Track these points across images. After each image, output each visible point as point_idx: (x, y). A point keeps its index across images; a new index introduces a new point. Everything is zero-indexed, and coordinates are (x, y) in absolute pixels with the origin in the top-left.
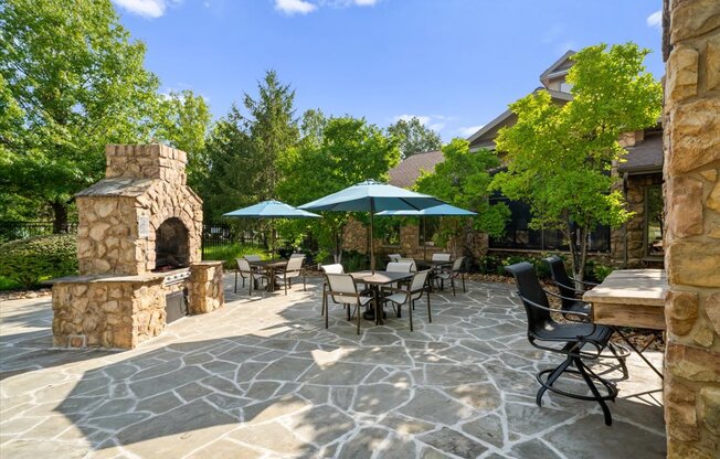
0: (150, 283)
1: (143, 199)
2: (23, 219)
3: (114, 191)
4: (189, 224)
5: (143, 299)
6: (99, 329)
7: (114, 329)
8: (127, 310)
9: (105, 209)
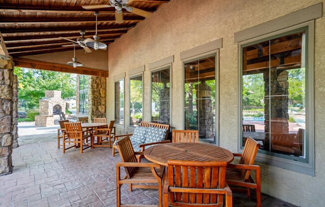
0: (50, 116)
1: (50, 101)
2: (35, 104)
3: (45, 100)
4: (62, 106)
5: (49, 119)
6: (41, 124)
7: (44, 123)
8: (46, 120)
9: (44, 103)
